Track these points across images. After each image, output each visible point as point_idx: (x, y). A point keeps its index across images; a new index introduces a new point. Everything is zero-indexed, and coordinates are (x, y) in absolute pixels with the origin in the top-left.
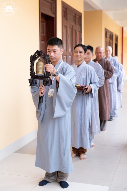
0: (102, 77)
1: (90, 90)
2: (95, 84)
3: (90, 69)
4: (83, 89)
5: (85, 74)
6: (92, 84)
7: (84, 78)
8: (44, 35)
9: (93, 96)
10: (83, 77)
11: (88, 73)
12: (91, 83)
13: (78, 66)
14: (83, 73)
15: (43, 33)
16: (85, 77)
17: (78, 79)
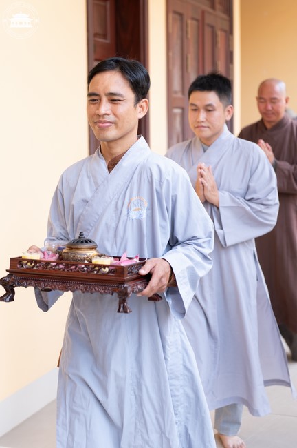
0: (269, 198)
1: (165, 281)
2: (190, 250)
3: (166, 177)
4: (123, 283)
5: (146, 203)
6: (179, 248)
7: (140, 222)
8: (108, 41)
9: (186, 307)
10: (134, 215)
11: (159, 194)
12: (173, 243)
13: (112, 165)
14: (135, 198)
15: (105, 36)
16: (145, 214)
17: (114, 225)
